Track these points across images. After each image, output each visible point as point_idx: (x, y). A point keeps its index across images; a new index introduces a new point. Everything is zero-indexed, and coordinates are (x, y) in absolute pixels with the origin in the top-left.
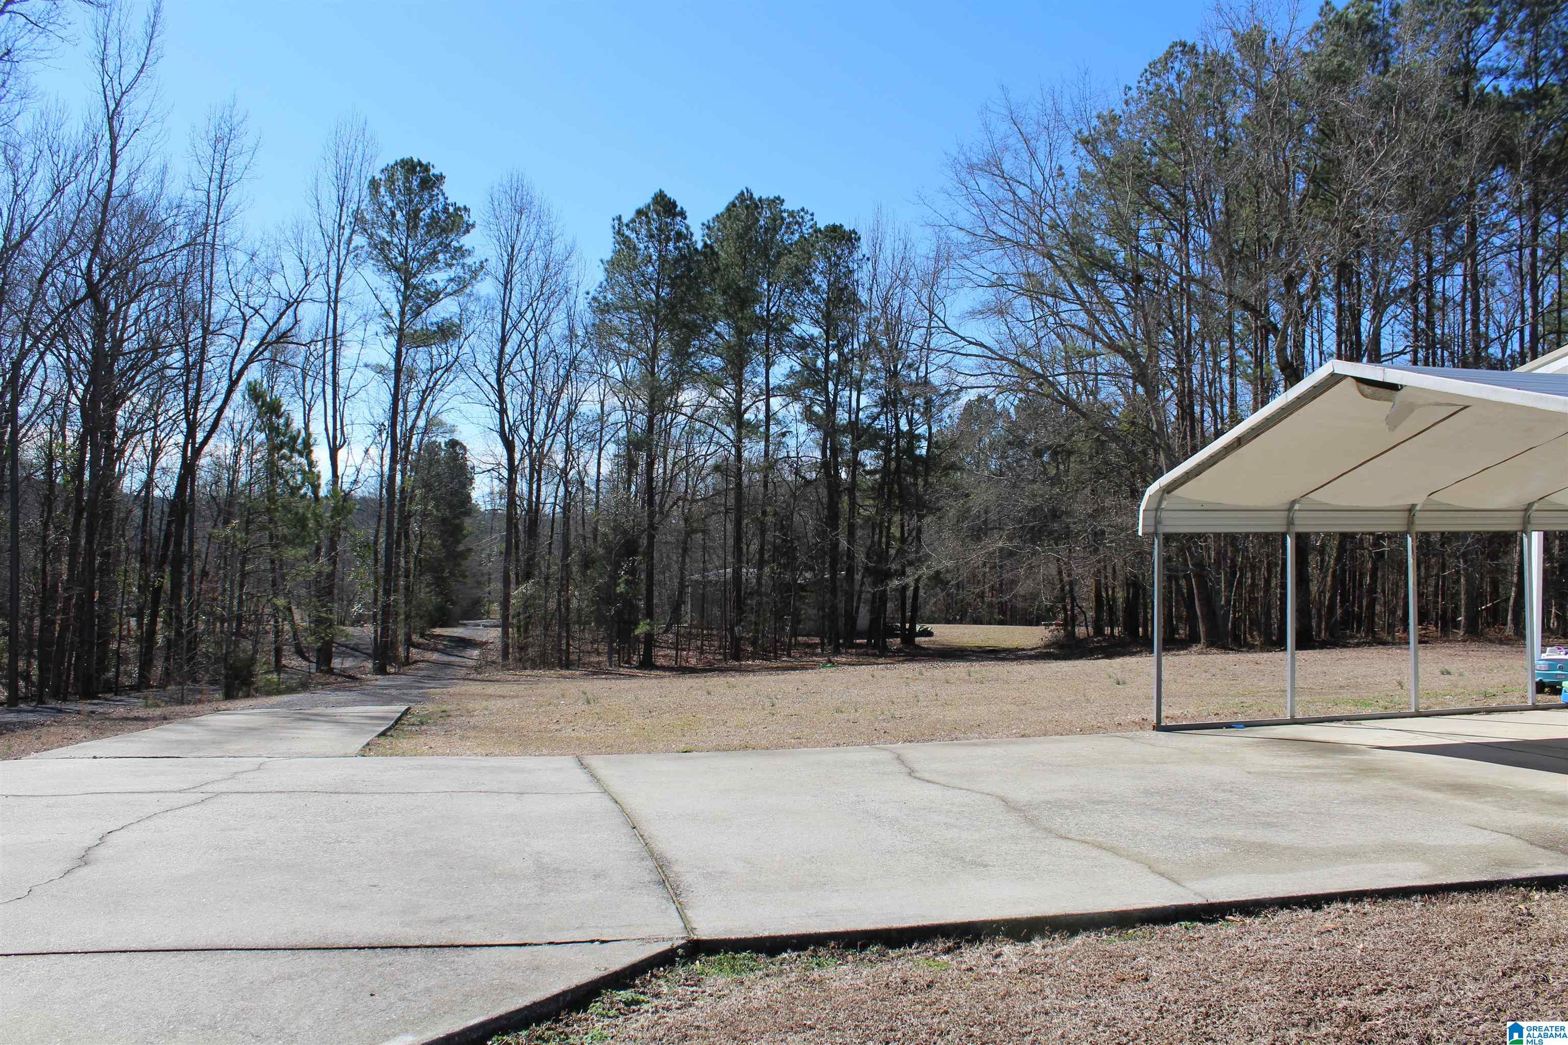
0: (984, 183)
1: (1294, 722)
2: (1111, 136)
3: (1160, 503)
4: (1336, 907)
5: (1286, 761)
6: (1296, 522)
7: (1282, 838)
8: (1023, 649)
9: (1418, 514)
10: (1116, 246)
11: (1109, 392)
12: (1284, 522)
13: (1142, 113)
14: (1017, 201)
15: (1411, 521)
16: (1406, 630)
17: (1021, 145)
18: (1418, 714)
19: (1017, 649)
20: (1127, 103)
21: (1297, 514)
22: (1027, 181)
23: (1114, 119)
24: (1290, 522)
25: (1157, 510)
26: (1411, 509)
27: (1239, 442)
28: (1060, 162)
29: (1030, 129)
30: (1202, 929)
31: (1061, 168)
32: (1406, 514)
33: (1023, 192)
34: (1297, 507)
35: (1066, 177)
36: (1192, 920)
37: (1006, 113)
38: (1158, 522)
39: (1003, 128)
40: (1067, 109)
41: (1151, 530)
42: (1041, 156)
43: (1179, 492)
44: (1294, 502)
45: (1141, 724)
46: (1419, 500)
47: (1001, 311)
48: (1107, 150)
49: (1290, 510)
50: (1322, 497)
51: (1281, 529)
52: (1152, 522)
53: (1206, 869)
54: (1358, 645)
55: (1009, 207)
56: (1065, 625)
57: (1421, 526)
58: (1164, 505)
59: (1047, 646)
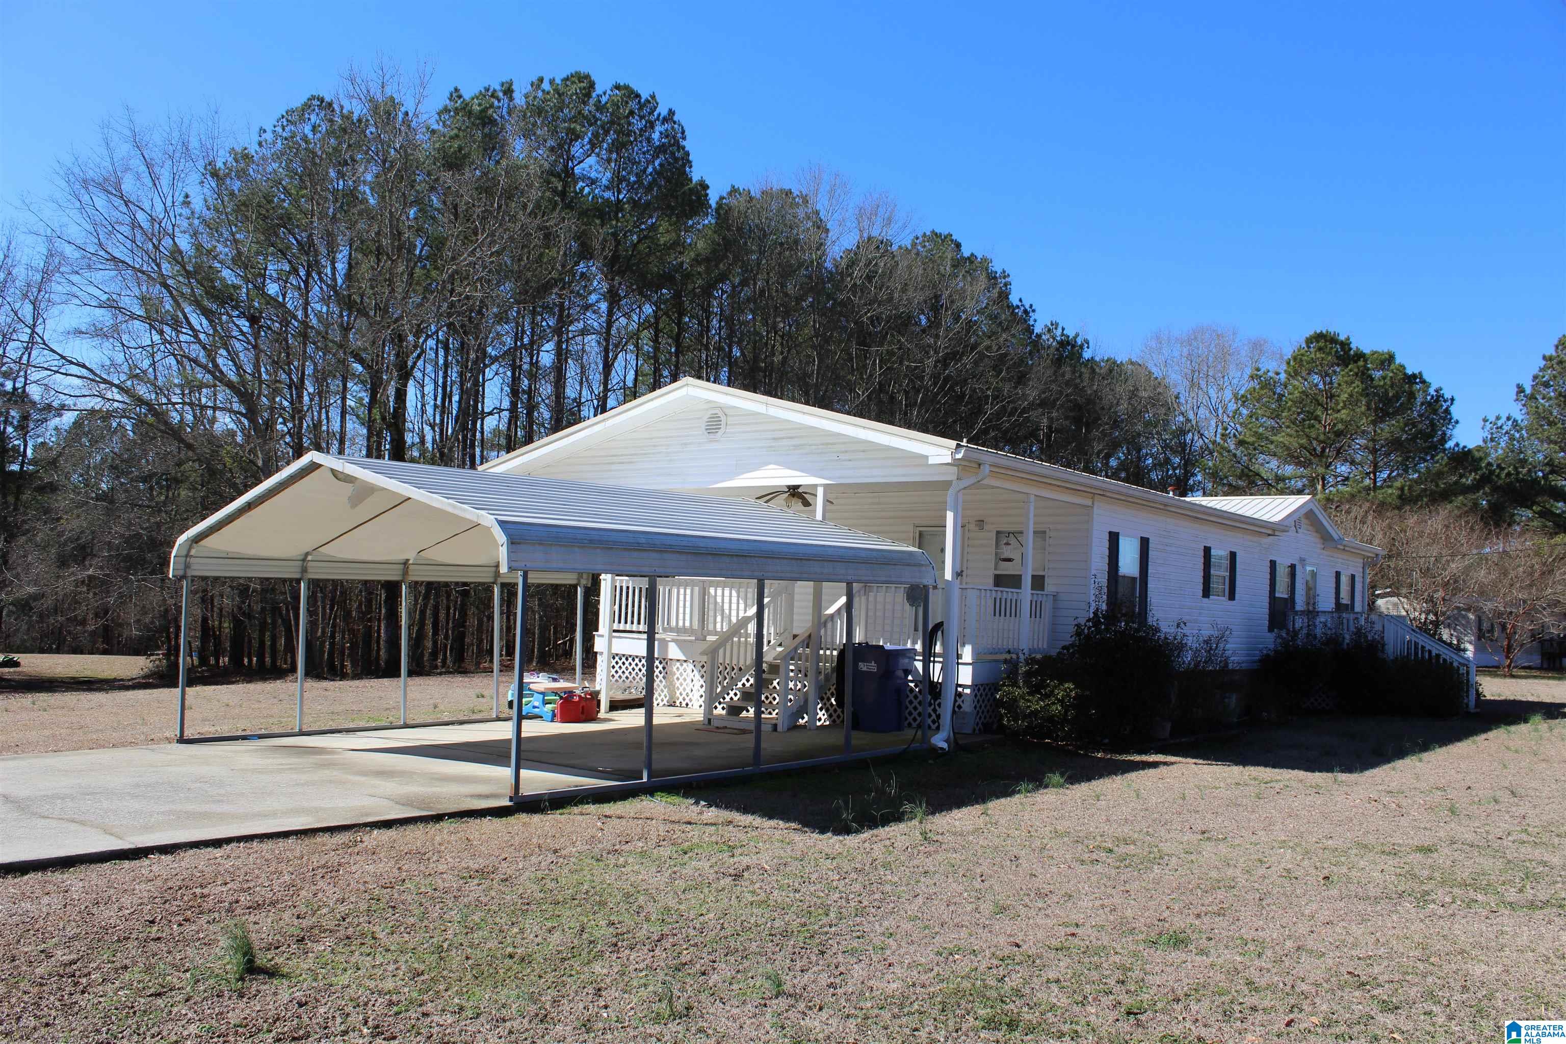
0: (100, 201)
1: (302, 733)
2: (242, 174)
3: (189, 551)
4: (234, 845)
5: (270, 761)
6: (310, 570)
7: (225, 808)
8: (122, 680)
9: (411, 567)
10: (238, 282)
11: (224, 422)
12: (299, 570)
13: (277, 157)
14: (135, 224)
15: (405, 572)
16: (491, 661)
17: (143, 168)
18: (406, 726)
19: (115, 680)
20: (260, 144)
21: (310, 564)
22: (147, 208)
23: (246, 157)
24: (304, 570)
25: (187, 556)
26: (406, 563)
27: (249, 506)
28: (188, 190)
29: (155, 154)
30: (126, 864)
31: (187, 196)
32: (401, 566)
33: (141, 217)
34: (309, 558)
35: (192, 206)
36: (120, 859)
37: (128, 133)
38: (187, 566)
39: (124, 149)
40: (194, 143)
41: (181, 573)
42: (165, 181)
43: (203, 543)
44: (307, 554)
45: (169, 740)
46: (411, 556)
47: (109, 333)
48: (236, 185)
49: (304, 560)
50: (330, 551)
51: (298, 576)
52: (182, 566)
53: (147, 829)
54: (441, 674)
55: (125, 230)
56: (167, 655)
57: (413, 577)
58: (193, 552)
59: (144, 677)
